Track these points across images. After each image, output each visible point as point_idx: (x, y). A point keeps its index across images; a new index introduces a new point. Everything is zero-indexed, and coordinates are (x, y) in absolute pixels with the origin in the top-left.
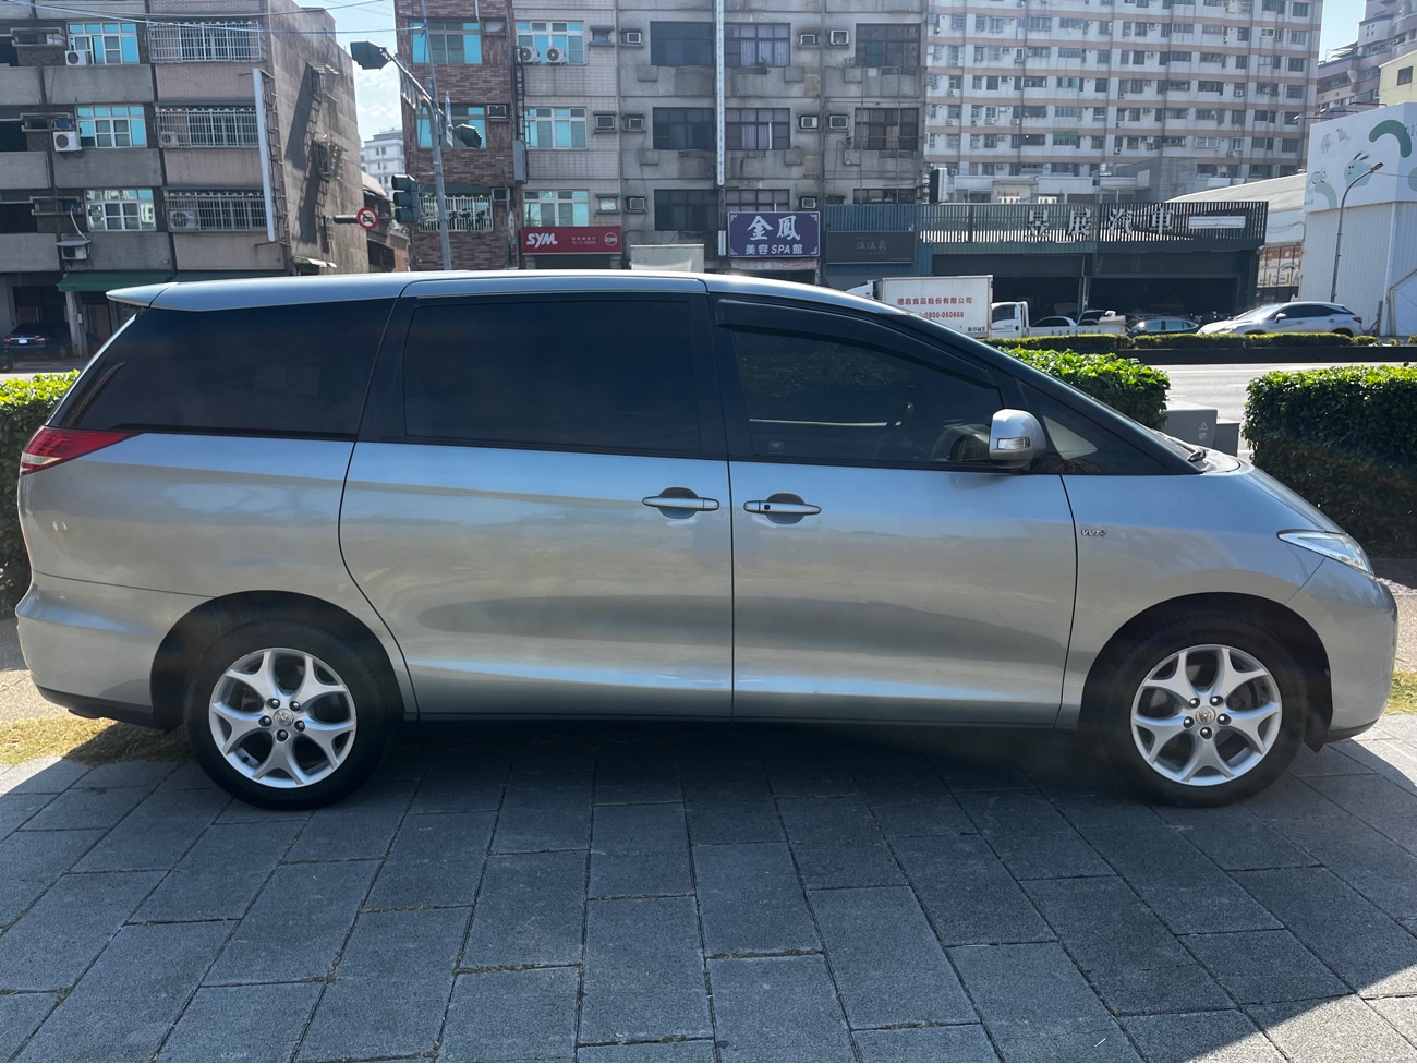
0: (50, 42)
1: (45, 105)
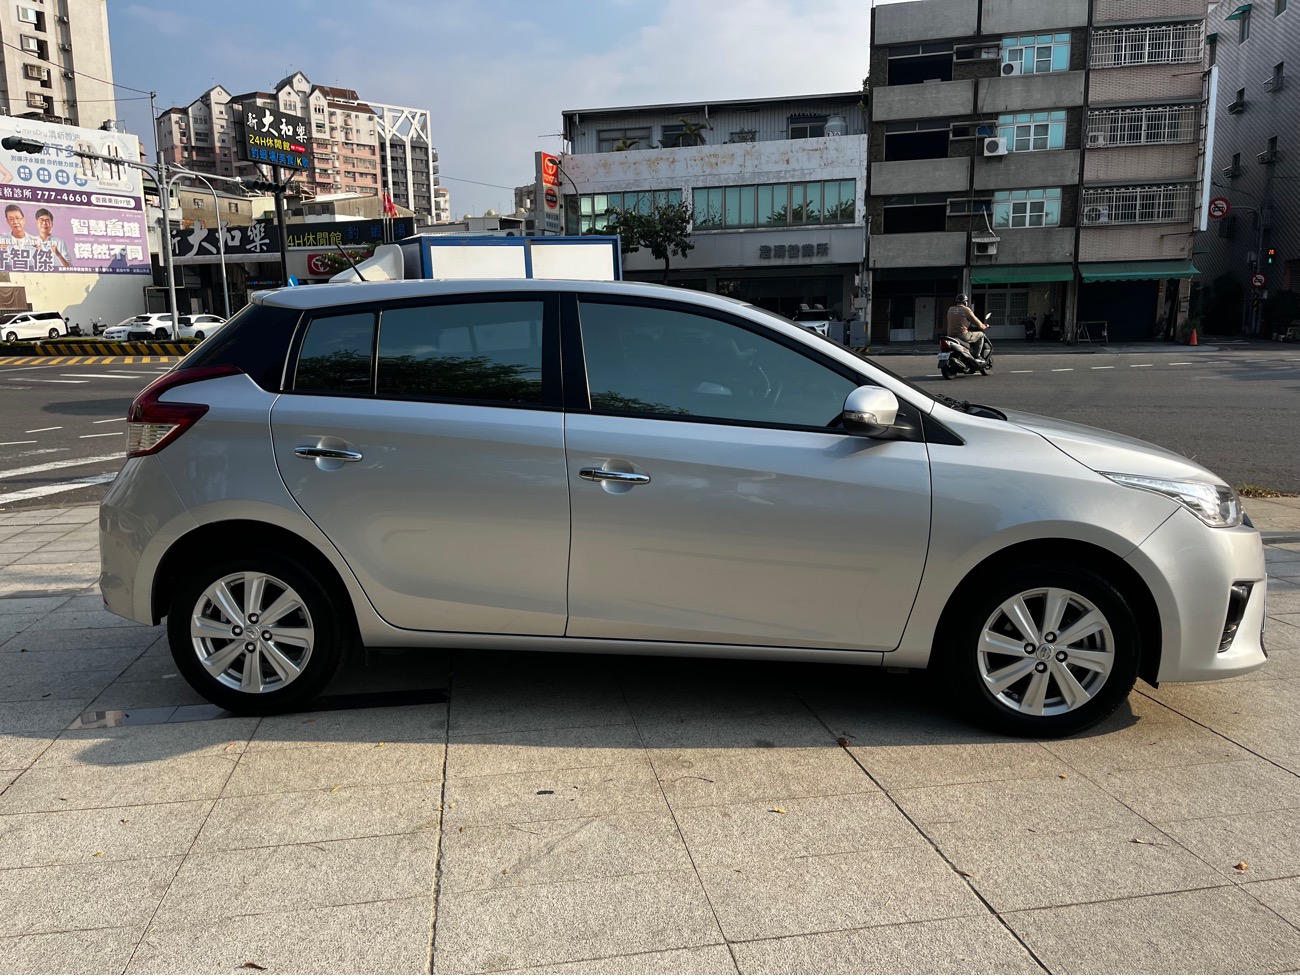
0: (984, 56)
1: (976, 114)
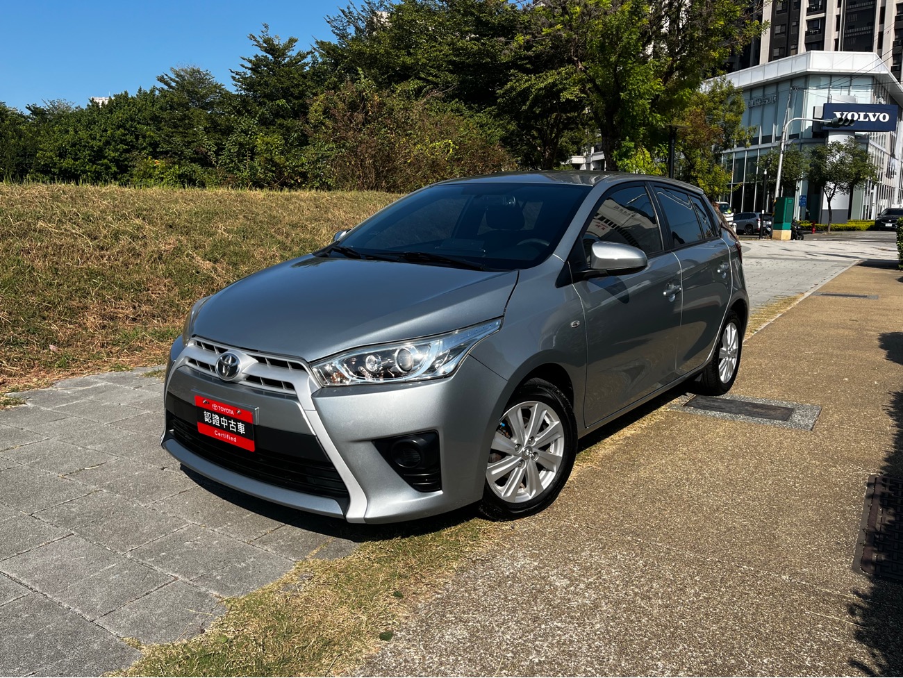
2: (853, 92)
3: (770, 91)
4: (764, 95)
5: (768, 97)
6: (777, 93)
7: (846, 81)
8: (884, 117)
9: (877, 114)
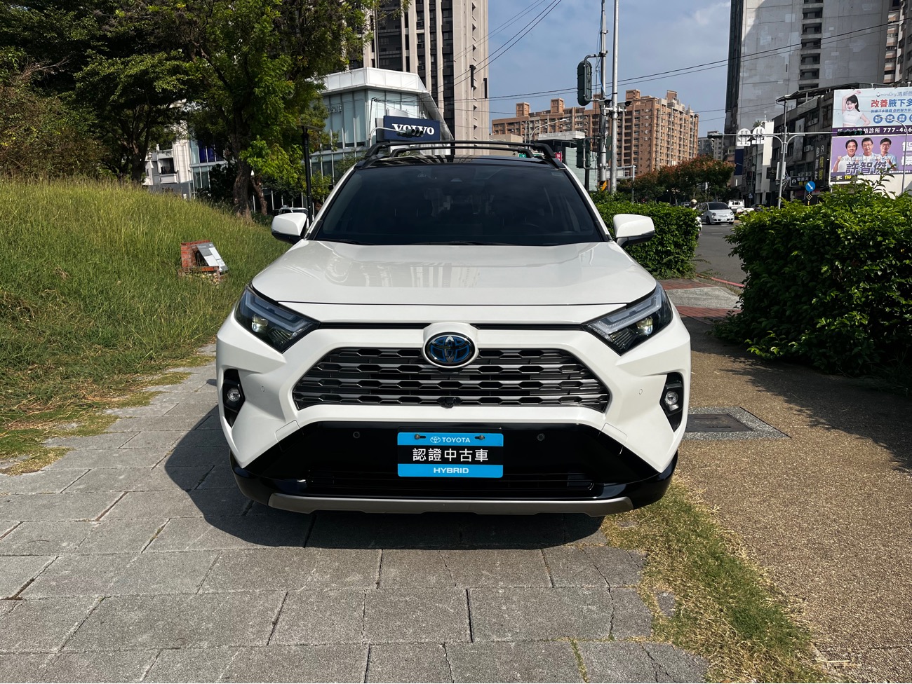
2: (404, 107)
3: (336, 101)
4: (330, 105)
5: (335, 106)
6: (342, 103)
7: (397, 98)
8: (430, 131)
9: (426, 128)
